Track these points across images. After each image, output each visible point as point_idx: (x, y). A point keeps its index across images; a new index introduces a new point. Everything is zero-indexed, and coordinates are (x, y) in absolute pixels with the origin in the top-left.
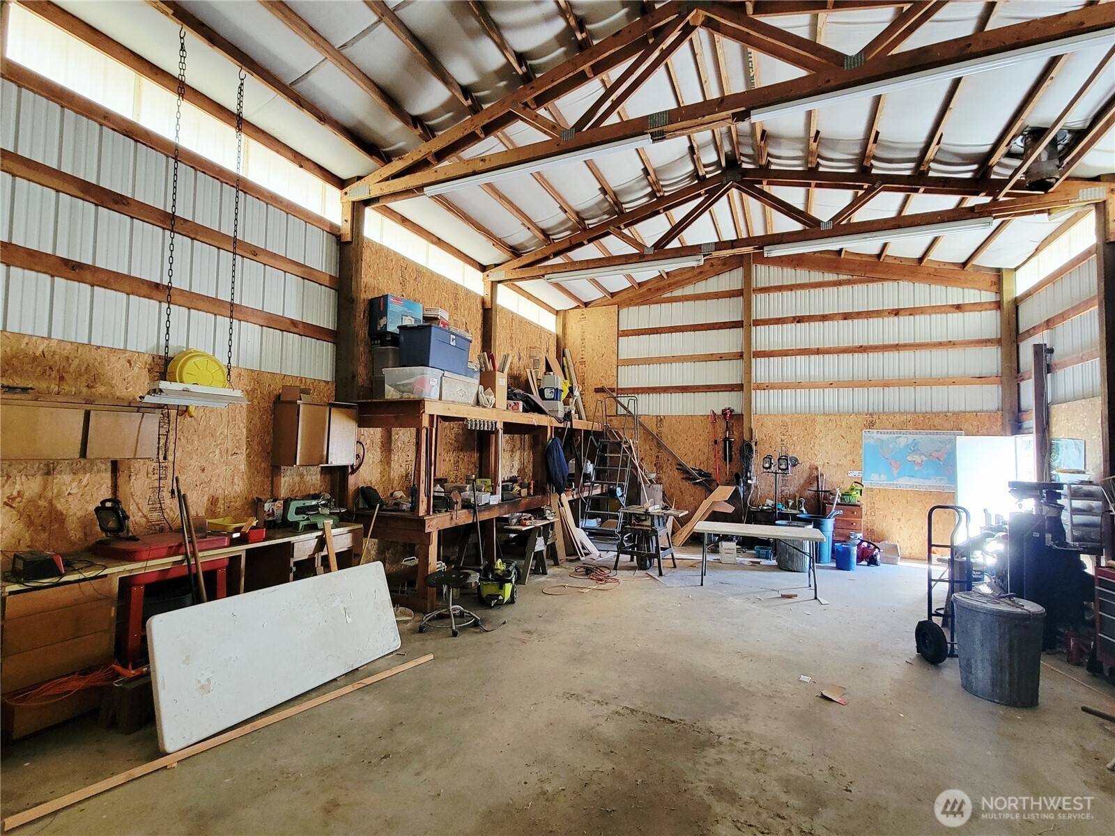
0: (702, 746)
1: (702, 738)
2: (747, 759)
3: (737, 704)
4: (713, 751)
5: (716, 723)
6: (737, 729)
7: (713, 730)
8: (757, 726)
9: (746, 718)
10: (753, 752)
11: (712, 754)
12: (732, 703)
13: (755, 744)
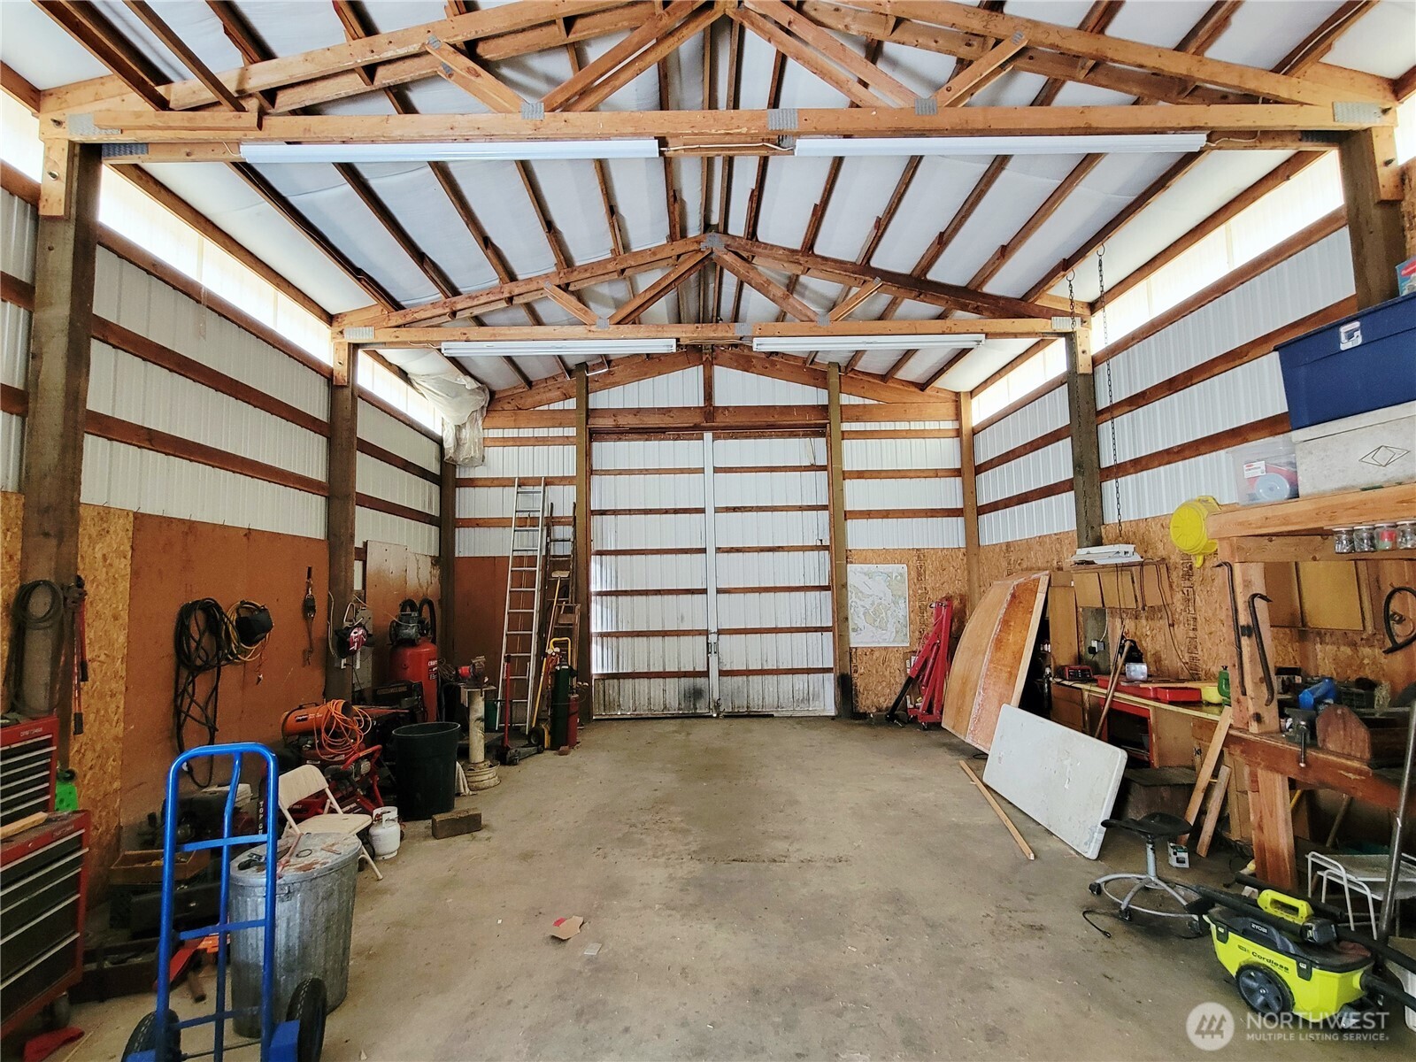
0: (703, 850)
1: (705, 855)
2: (667, 850)
3: (682, 890)
4: (693, 849)
5: (697, 868)
6: (677, 866)
7: (698, 862)
8: (660, 874)
9: (671, 878)
10: (663, 855)
11: (694, 847)
12: (687, 890)
13: (662, 860)
